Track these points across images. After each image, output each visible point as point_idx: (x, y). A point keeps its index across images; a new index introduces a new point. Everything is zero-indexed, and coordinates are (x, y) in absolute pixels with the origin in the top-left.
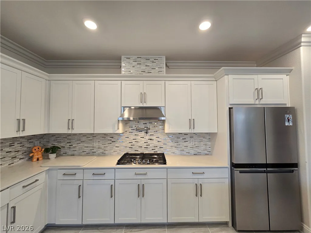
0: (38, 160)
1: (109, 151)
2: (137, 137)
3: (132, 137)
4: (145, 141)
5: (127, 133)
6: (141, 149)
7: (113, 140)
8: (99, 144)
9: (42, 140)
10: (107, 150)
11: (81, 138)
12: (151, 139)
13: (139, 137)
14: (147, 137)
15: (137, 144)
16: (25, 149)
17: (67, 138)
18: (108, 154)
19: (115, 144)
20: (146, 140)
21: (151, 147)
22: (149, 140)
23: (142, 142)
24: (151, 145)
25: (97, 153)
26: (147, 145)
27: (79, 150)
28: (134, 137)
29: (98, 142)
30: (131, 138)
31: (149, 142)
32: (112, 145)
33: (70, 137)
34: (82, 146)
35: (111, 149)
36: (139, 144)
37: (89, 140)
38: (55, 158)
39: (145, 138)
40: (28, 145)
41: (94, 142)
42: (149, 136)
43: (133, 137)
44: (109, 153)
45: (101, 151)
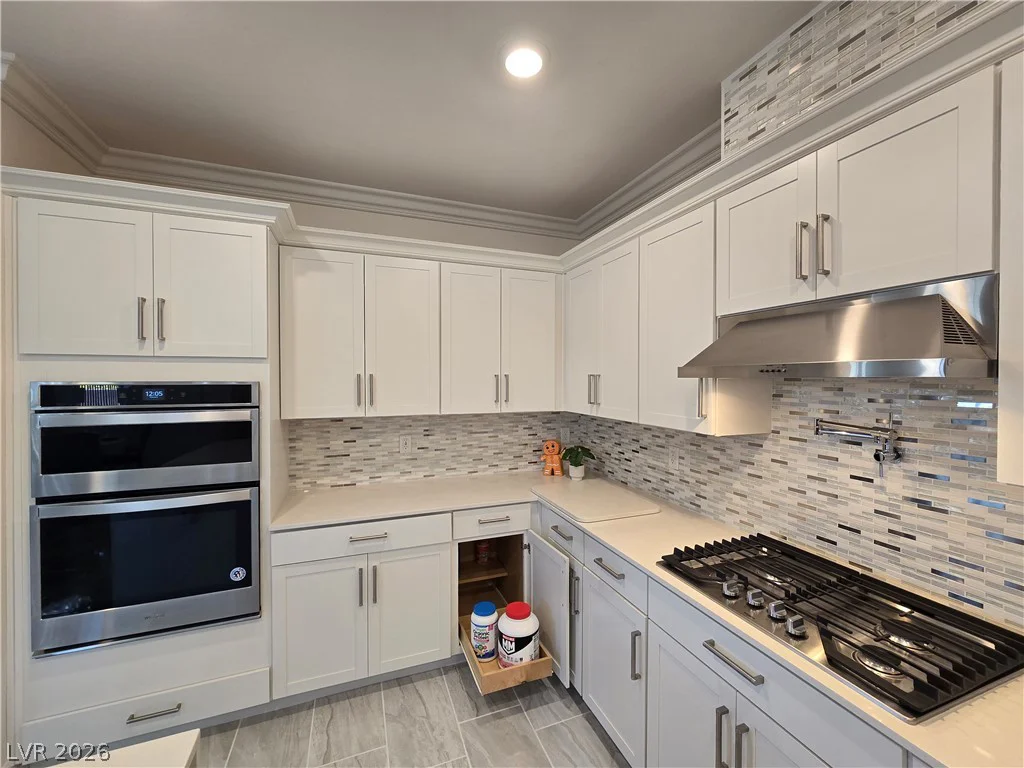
0: (553, 473)
1: (711, 503)
2: (832, 472)
3: (804, 465)
4: (877, 501)
5: (782, 441)
6: (857, 544)
7: (723, 460)
8: (681, 467)
9: (576, 426)
10: (705, 498)
11: (641, 437)
12: (923, 504)
13: (843, 475)
14: (896, 482)
15: (830, 508)
16: (539, 442)
17: (616, 429)
18: (709, 513)
19: (731, 481)
20: (883, 497)
21: (923, 554)
22: (914, 508)
23: (859, 505)
24: (923, 542)
25: (676, 496)
26: (890, 531)
27: (637, 473)
28: (815, 465)
29: (680, 457)
30: (800, 470)
31: (912, 516)
32: (722, 482)
33: (618, 429)
34: (642, 462)
35: (718, 495)
36: (845, 514)
37: (658, 446)
38: (583, 478)
39: (882, 488)
40: (542, 434)
41: (668, 455)
42: (912, 478)
43: (810, 464)
44: (712, 511)
45: (688, 493)
